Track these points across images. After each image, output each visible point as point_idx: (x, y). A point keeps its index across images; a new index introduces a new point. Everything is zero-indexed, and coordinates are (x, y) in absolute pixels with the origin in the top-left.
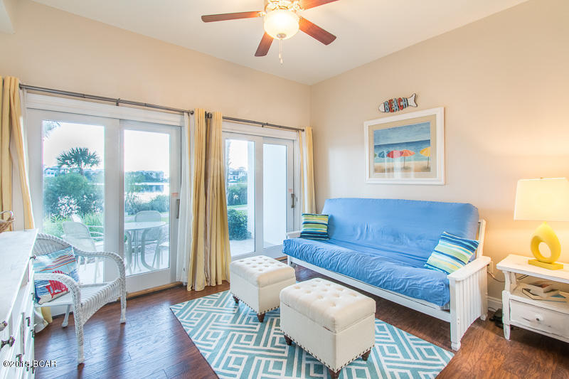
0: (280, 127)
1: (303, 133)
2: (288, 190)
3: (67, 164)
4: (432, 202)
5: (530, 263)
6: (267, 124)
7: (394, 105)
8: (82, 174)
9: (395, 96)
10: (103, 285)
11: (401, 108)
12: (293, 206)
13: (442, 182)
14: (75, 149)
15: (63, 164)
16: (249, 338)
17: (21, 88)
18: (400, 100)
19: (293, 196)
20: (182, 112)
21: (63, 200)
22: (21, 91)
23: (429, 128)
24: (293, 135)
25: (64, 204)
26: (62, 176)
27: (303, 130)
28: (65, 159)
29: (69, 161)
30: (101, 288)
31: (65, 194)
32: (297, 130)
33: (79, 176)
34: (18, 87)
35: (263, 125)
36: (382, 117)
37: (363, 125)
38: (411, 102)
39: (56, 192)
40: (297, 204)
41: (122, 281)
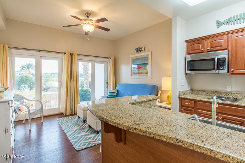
0: (101, 57)
1: (111, 59)
2: (105, 81)
3: (24, 70)
4: (146, 85)
5: (167, 104)
6: (95, 56)
7: (139, 50)
8: (30, 74)
9: (138, 47)
10: (35, 110)
11: (140, 51)
12: (107, 87)
13: (151, 78)
14: (27, 63)
15: (22, 70)
16: (78, 126)
17: (9, 48)
18: (140, 48)
19: (107, 83)
20: (62, 53)
21: (23, 85)
22: (9, 49)
23: (147, 59)
24: (107, 60)
25: (23, 87)
26: (22, 75)
27: (111, 58)
28: (23, 68)
29: (24, 69)
30: (34, 111)
31: (23, 83)
32: (108, 58)
33: (29, 75)
34: (8, 48)
35: (94, 57)
36: (136, 54)
37: (130, 57)
38: (143, 49)
39: (20, 82)
40: (108, 86)
41: (42, 109)
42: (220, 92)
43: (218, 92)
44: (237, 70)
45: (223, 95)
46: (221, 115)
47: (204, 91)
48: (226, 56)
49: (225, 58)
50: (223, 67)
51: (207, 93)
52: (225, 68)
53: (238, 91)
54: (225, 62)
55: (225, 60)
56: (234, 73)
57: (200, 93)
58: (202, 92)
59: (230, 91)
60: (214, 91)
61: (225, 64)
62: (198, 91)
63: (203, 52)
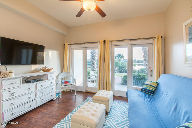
2: (148, 68)
12: (151, 76)
19: (151, 70)
20: (98, 42)
27: (155, 38)
32: (152, 38)
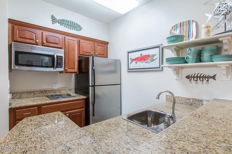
42: (48, 91)
43: (46, 91)
44: (69, 69)
45: (51, 93)
46: (67, 112)
47: (30, 92)
48: (63, 55)
49: (62, 57)
50: (61, 65)
51: (35, 94)
52: (62, 66)
53: (62, 88)
54: (62, 61)
55: (62, 59)
56: (68, 71)
57: (25, 96)
58: (27, 94)
59: (57, 88)
60: (42, 91)
61: (62, 63)
62: (22, 93)
63: (38, 45)
